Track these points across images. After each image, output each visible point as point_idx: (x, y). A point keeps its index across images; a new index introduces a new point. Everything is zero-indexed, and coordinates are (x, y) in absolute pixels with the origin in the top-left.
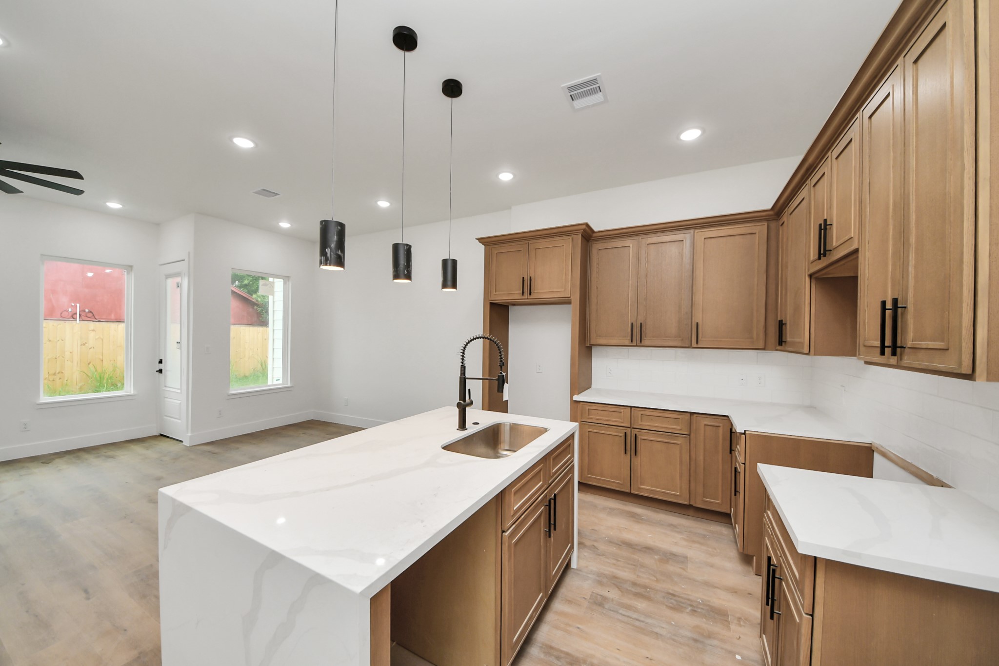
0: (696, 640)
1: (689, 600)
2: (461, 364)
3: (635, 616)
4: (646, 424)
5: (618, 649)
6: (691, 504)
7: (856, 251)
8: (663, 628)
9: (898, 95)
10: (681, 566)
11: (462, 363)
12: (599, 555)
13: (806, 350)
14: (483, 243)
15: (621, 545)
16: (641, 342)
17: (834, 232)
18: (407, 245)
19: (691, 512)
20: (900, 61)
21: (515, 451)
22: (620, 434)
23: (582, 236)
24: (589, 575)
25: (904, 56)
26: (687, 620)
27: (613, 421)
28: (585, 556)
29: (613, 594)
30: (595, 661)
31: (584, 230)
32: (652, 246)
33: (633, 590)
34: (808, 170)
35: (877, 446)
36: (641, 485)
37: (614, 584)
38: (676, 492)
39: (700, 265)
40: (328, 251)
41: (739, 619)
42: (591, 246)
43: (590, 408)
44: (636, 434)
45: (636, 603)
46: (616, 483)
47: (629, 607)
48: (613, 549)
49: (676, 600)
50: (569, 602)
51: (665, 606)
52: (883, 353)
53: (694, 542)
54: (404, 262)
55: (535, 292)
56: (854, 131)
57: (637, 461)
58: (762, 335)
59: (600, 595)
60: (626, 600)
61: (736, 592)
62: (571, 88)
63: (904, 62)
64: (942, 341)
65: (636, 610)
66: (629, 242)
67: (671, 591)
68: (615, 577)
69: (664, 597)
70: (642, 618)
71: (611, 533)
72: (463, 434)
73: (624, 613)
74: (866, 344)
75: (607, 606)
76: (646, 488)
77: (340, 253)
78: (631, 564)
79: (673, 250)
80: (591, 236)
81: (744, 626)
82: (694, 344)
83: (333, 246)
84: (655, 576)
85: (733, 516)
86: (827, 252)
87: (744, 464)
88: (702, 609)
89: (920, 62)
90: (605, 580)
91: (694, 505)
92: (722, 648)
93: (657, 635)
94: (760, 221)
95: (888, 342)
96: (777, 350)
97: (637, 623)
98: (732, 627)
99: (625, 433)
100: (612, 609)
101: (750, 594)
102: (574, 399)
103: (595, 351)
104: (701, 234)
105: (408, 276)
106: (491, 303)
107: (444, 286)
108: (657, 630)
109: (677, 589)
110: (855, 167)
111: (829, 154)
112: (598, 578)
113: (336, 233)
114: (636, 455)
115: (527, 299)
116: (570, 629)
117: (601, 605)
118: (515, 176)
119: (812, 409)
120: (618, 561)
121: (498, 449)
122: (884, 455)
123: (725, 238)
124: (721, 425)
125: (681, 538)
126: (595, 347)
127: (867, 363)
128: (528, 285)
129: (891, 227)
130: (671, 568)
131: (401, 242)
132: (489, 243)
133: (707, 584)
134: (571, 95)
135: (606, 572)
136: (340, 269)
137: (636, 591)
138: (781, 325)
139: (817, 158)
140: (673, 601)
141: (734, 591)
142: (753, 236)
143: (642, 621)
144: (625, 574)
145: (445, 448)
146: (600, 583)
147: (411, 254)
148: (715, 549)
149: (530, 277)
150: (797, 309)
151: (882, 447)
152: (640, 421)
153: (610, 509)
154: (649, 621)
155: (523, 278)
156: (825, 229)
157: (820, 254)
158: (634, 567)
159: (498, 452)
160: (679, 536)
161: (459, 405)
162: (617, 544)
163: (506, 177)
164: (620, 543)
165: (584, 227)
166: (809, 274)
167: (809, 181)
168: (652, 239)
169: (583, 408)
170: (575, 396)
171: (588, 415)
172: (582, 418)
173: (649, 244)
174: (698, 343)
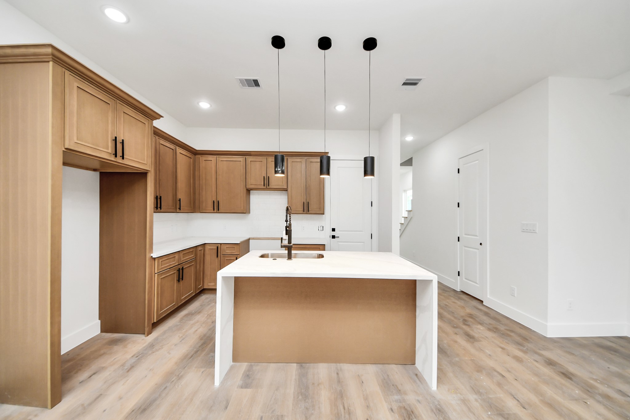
4: (184, 259)
13: (245, 212)
16: (161, 209)
22: (175, 271)
27: (172, 265)
39: (179, 167)
44: (182, 267)
76: (183, 299)
82: (178, 211)
94: (192, 153)
99: (179, 268)
102: (153, 257)
106: (64, 153)
111: (265, 158)
114: (182, 279)
115: (118, 162)
139: (256, 154)
142: (191, 159)
149: (123, 140)
155: (116, 137)
156: (269, 179)
166: (247, 187)
167: (245, 157)
168: (162, 142)
169: (158, 262)
170: (152, 255)
171: (161, 266)
172: (158, 270)
173: (161, 144)
174: (180, 210)
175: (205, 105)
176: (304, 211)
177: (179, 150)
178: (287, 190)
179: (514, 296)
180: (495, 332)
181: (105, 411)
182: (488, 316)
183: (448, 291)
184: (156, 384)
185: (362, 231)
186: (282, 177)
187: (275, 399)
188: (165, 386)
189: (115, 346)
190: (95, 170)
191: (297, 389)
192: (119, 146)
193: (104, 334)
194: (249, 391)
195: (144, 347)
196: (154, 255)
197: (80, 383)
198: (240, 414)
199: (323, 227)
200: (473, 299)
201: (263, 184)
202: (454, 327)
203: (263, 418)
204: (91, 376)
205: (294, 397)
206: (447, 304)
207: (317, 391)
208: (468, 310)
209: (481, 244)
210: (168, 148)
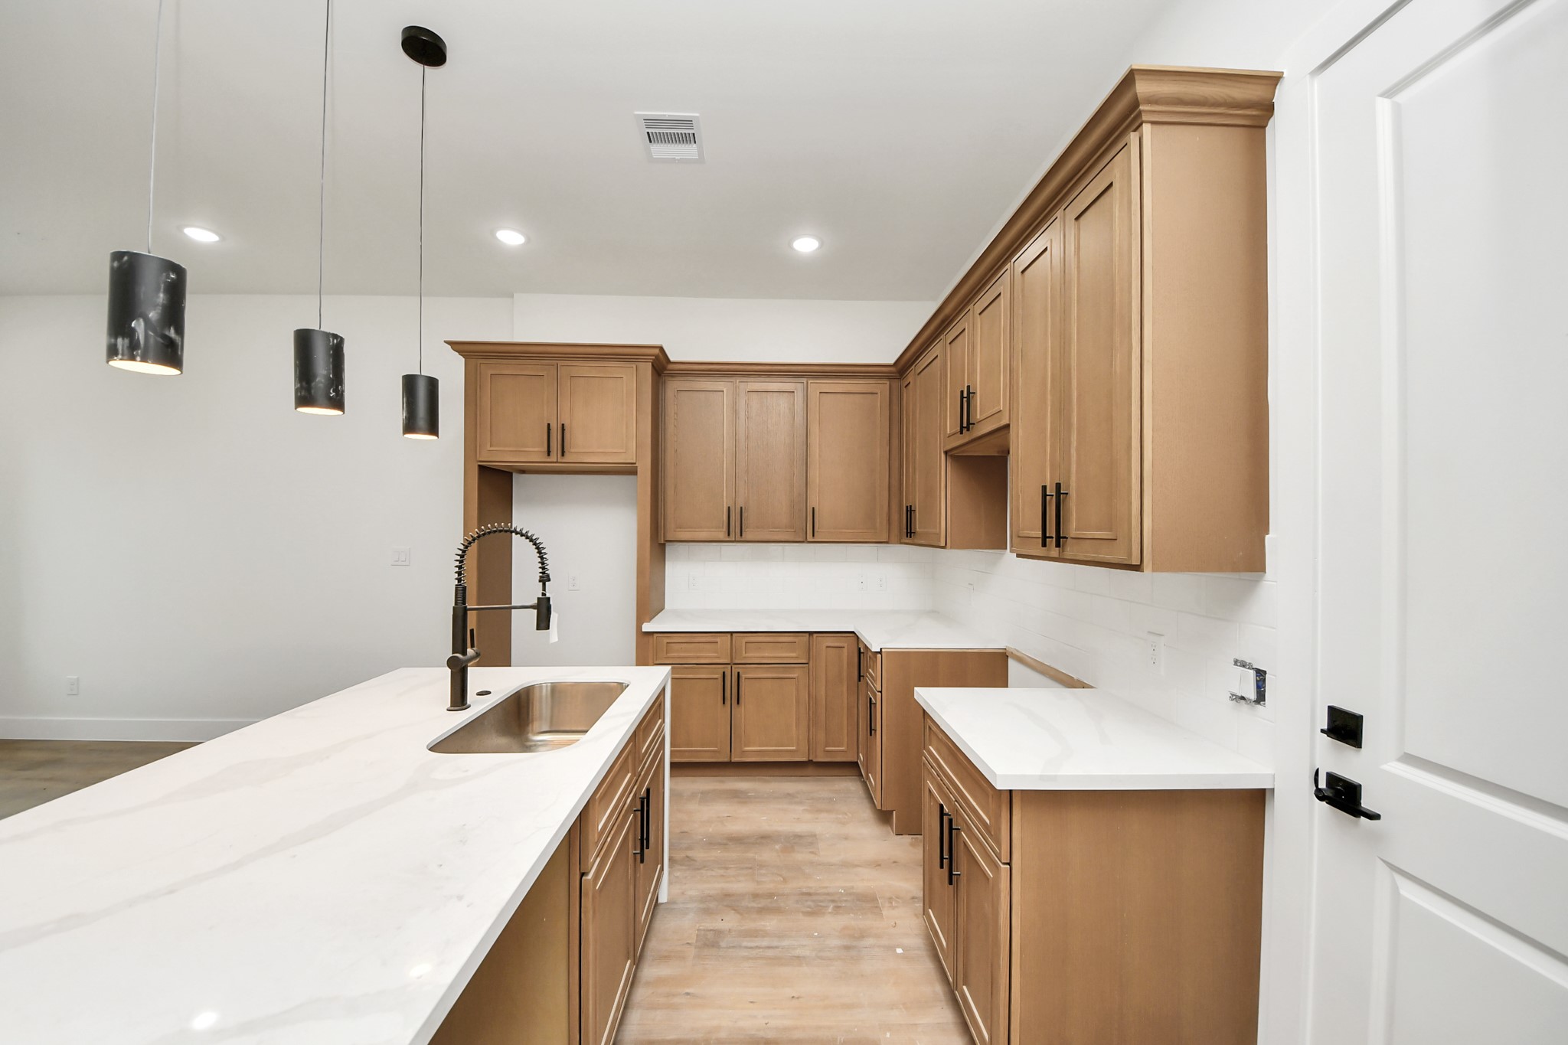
0: (847, 948)
1: (828, 894)
2: (456, 582)
3: (765, 943)
4: (753, 655)
5: (752, 1002)
6: (810, 759)
7: (1008, 426)
8: (805, 946)
9: (1056, 250)
10: (810, 850)
11: (459, 580)
12: (699, 869)
13: (943, 544)
14: (460, 352)
15: (726, 844)
16: (741, 535)
17: (978, 401)
18: (335, 336)
19: (810, 770)
20: (1059, 213)
21: (586, 732)
22: (716, 676)
23: (653, 365)
24: (689, 906)
25: (1065, 209)
26: (831, 923)
27: (706, 657)
28: (677, 877)
29: (728, 922)
30: (723, 1035)
31: (657, 357)
32: (754, 395)
33: (754, 905)
34: (943, 322)
35: (1011, 650)
36: (745, 746)
37: (727, 906)
38: (793, 750)
39: (815, 429)
40: (138, 325)
41: (890, 899)
42: (664, 383)
43: (669, 641)
44: (739, 673)
45: (763, 923)
46: (708, 751)
47: (754, 934)
48: (717, 854)
49: (813, 901)
50: (665, 958)
51: (801, 914)
52: (1044, 545)
53: (820, 811)
54: (328, 370)
55: (572, 450)
56: (1002, 284)
57: (741, 712)
58: (885, 522)
59: (711, 930)
60: (750, 925)
61: (879, 865)
62: (650, 122)
63: (1064, 215)
64: (1111, 530)
65: (764, 934)
66: (723, 385)
67: (804, 890)
68: (727, 895)
69: (797, 902)
70: (775, 944)
71: (711, 830)
72: (463, 717)
73: (750, 944)
74: (1020, 535)
75: (723, 944)
76: (752, 751)
77: (172, 333)
78: (747, 868)
79: (782, 404)
80: (665, 369)
81: (896, 907)
82: (810, 538)
83: (153, 315)
84: (781, 875)
85: (863, 766)
86: (971, 426)
87: (881, 692)
88: (846, 901)
89: (1082, 219)
90: (712, 905)
91: (814, 760)
92: (879, 946)
93: (799, 960)
94: (881, 378)
95: (1051, 531)
96: (901, 543)
97: (770, 953)
98: (885, 913)
99: (724, 673)
100: (731, 945)
101: (894, 862)
102: (644, 630)
103: (669, 548)
104: (817, 386)
105: (337, 402)
106: (480, 466)
107: (410, 427)
108: (798, 952)
109: (812, 885)
110: (1005, 327)
111: (970, 307)
112: (701, 906)
113: (162, 286)
114: (738, 703)
115: (557, 462)
116: (677, 1000)
117: (714, 945)
118: (528, 240)
119: (935, 613)
120: (727, 868)
121: (528, 733)
122: (1020, 660)
123: (843, 395)
124: (846, 645)
125: (804, 810)
126: (671, 544)
127: (1019, 556)
128: (557, 438)
129: (1049, 403)
130: (801, 856)
131: (318, 329)
132: (472, 352)
133: (846, 865)
134: (648, 133)
135: (712, 892)
136: (171, 371)
137: (759, 906)
138: (910, 511)
139: (955, 309)
140: (809, 903)
141: (877, 865)
142: (875, 395)
143: (777, 947)
144: (741, 886)
145: (436, 748)
146: (707, 912)
147: (343, 355)
148: (846, 814)
149: (563, 425)
150: (930, 493)
151: (1018, 651)
152: (744, 652)
153: (701, 793)
154: (786, 943)
155: (549, 425)
156: (968, 398)
157: (962, 427)
158: (750, 871)
159: (527, 740)
160: (800, 808)
161: (452, 663)
162: (720, 844)
163: (511, 238)
164: (725, 842)
165: (657, 351)
166: (945, 450)
167: (943, 336)
168: (754, 385)
169: (658, 643)
170: (644, 625)
171: (667, 652)
173: (750, 391)
174: (815, 536)
196: (648, 627)
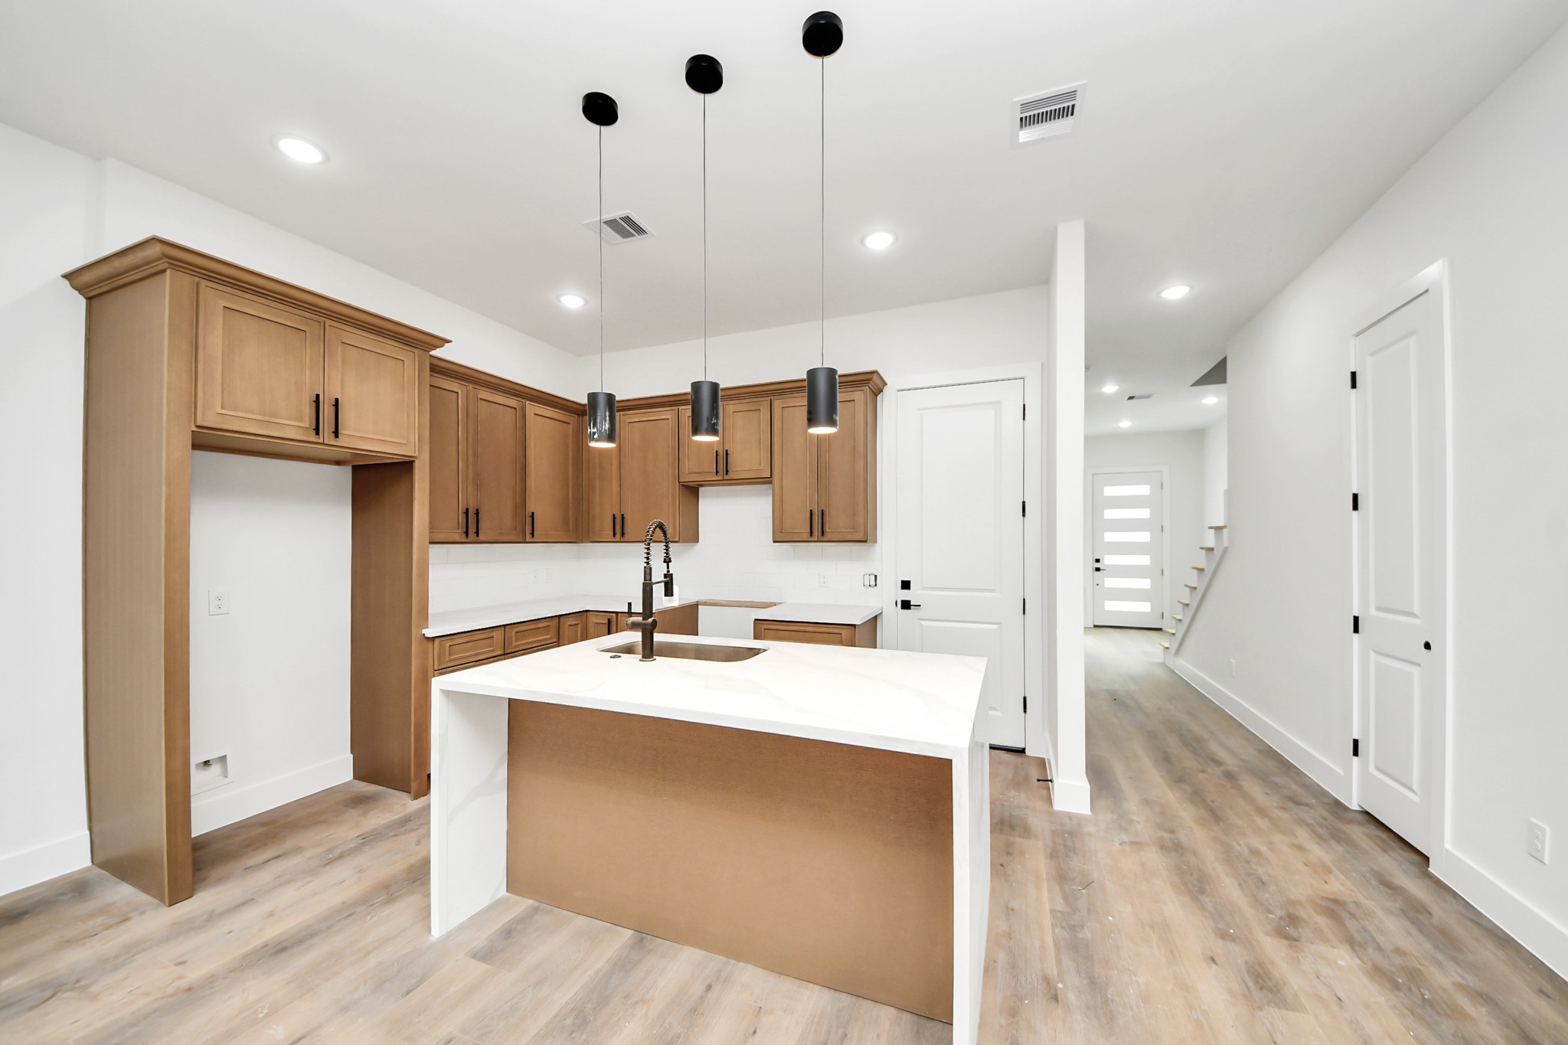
4: (521, 643)
16: (477, 536)
17: (735, 459)
32: (484, 403)
43: (451, 644)
55: (344, 432)
58: (575, 526)
64: (853, 528)
86: (728, 472)
94: (572, 412)
102: (427, 636)
106: (193, 434)
111: (722, 404)
115: (325, 444)
152: (515, 642)
155: (317, 395)
156: (726, 456)
157: (717, 471)
166: (681, 480)
167: (676, 408)
168: (484, 394)
169: (441, 647)
170: (424, 631)
171: (450, 655)
172: (439, 664)
173: (481, 399)
174: (533, 536)
175: (572, 301)
176: (811, 535)
177: (532, 408)
178: (770, 483)
179: (1541, 861)
180: (1396, 986)
181: (230, 932)
182: (1414, 922)
183: (1307, 805)
184: (343, 903)
185: (992, 591)
186: (610, 450)
187: (511, 1008)
188: (352, 911)
189: (352, 810)
190: (338, 463)
191: (579, 998)
192: (327, 412)
193: (357, 781)
194: (483, 967)
195: (392, 821)
196: (429, 632)
197: (246, 869)
198: (419, 1015)
199: (876, 576)
200: (1394, 844)
201: (715, 471)
202: (1224, 936)
203: (452, 1042)
204: (269, 861)
205: (555, 1017)
206: (1264, 849)
207: (619, 1019)
208: (1338, 885)
209: (1427, 646)
210: (501, 407)
